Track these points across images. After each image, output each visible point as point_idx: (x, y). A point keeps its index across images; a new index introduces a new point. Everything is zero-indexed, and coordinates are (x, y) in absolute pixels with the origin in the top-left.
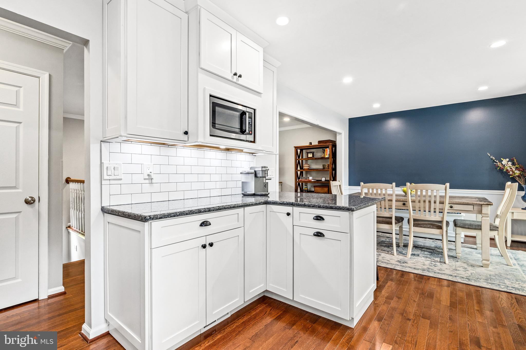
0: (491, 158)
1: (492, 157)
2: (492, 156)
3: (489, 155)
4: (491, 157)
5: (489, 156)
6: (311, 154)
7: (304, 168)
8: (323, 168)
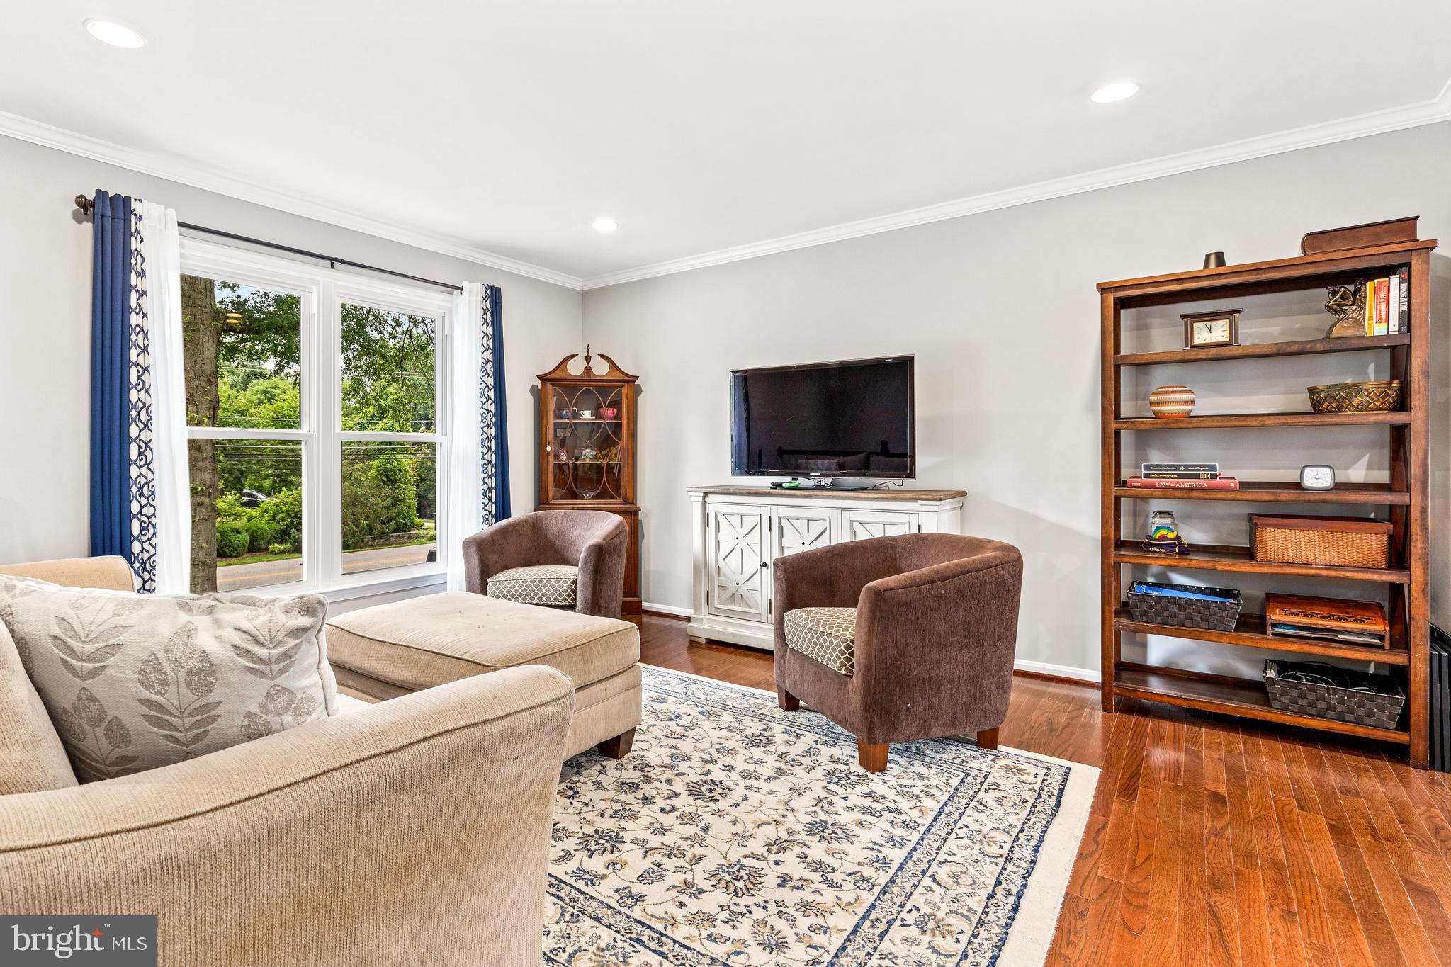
6: (1213, 323)
7: (1155, 408)
8: (1314, 406)
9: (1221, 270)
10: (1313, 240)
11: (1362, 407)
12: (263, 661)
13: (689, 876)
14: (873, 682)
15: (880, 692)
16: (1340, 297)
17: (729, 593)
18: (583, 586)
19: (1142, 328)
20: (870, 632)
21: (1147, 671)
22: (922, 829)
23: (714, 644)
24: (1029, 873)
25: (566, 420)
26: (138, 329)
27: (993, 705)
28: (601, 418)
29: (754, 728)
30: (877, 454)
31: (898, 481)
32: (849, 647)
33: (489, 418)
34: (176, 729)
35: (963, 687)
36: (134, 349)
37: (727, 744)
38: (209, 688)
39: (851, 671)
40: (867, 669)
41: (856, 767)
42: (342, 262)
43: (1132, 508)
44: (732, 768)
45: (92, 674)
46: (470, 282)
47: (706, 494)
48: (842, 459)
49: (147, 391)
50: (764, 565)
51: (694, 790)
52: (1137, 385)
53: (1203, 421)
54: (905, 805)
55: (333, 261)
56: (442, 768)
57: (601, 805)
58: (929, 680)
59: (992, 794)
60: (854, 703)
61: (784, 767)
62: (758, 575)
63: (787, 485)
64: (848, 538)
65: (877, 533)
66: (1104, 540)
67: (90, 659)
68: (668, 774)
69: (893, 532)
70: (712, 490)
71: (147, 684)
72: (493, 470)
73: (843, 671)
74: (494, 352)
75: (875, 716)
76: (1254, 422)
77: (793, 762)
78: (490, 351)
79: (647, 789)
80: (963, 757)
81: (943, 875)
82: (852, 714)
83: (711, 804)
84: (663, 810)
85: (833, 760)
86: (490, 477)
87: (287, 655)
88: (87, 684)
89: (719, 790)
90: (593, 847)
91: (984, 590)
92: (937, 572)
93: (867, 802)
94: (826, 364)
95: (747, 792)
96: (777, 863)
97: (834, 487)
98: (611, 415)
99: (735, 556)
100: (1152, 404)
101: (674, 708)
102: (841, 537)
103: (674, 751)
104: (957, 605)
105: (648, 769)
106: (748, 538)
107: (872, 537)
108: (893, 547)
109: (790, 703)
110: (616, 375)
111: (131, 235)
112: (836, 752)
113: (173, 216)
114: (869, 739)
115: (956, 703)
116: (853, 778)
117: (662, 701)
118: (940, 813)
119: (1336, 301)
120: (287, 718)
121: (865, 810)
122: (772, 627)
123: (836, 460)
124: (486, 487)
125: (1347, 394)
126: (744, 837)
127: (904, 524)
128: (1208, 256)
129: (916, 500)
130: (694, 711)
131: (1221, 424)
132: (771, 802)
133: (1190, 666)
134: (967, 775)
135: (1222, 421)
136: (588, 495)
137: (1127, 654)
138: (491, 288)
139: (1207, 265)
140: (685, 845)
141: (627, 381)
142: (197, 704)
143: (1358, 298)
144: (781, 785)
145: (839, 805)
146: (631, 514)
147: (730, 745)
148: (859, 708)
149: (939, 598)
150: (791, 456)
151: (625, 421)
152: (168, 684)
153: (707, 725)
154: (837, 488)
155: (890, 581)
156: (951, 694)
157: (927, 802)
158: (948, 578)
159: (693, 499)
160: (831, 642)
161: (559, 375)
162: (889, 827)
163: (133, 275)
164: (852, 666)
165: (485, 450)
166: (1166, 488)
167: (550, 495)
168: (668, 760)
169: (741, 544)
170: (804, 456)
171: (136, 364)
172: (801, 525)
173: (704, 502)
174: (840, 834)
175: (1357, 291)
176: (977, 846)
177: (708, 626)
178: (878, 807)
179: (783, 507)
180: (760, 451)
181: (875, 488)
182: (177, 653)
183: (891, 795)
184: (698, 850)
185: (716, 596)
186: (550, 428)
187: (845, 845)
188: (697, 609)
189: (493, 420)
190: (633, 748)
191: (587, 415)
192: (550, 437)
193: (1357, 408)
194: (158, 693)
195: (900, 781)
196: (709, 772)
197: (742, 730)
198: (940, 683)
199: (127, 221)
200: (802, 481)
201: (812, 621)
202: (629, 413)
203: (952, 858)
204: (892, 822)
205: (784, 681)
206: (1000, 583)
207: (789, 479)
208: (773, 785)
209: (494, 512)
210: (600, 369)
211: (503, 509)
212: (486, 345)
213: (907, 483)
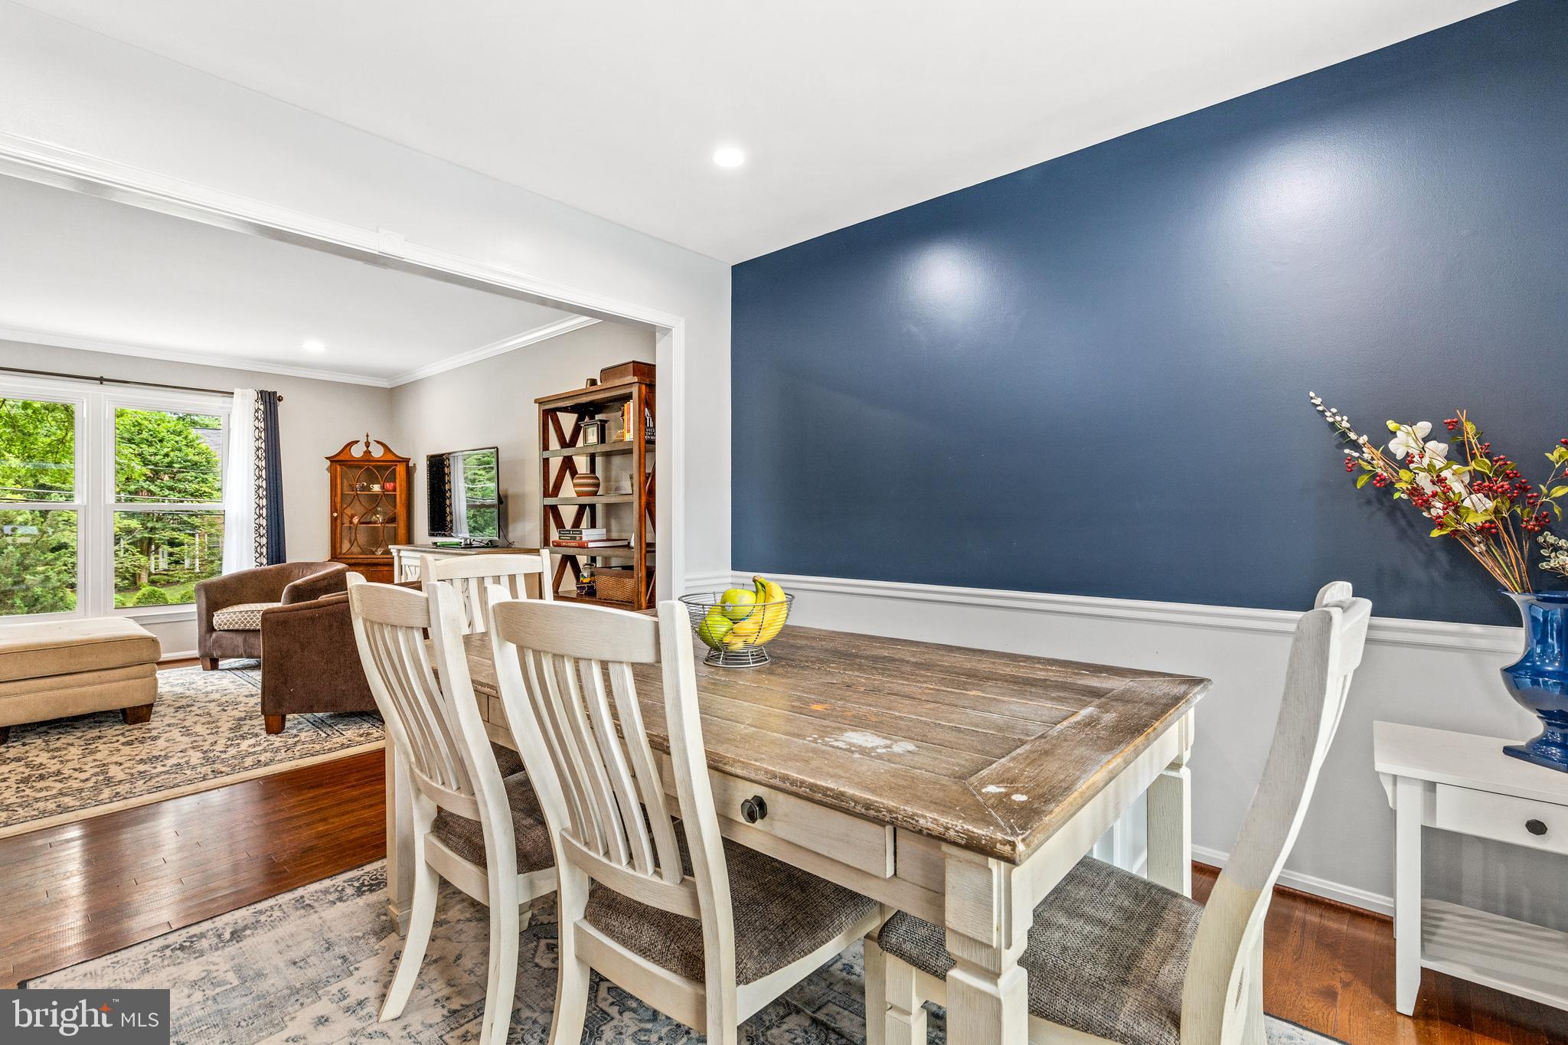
0: (1331, 420)
1: (1334, 415)
2: (1334, 410)
3: (1318, 401)
4: (1328, 414)
5: (1320, 408)
6: (593, 429)
9: (594, 388)
15: (268, 680)
42: (109, 380)
47: (399, 551)
55: (101, 380)
74: (266, 441)
75: (266, 698)
78: (261, 441)
83: (123, 747)
98: (391, 488)
103: (177, 722)
110: (390, 457)
138: (266, 395)
139: (587, 386)
141: (399, 461)
151: (398, 492)
159: (394, 554)
161: (345, 456)
167: (338, 550)
173: (399, 556)
174: (157, 761)
186: (339, 499)
190: (152, 719)
191: (376, 488)
192: (339, 505)
202: (401, 485)
209: (265, 563)
210: (377, 452)
212: (257, 437)
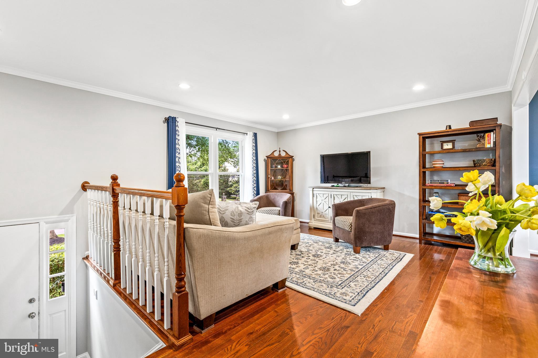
6: (448, 143)
7: (434, 165)
8: (474, 165)
9: (450, 130)
10: (472, 123)
11: (485, 165)
12: (250, 212)
13: (314, 269)
14: (356, 232)
15: (358, 234)
16: (480, 137)
17: (320, 215)
18: (282, 212)
19: (432, 144)
20: (356, 220)
21: (433, 234)
22: (367, 263)
23: (315, 229)
24: (390, 270)
25: (273, 168)
26: (178, 148)
27: (387, 239)
28: (283, 168)
29: (328, 245)
30: (363, 177)
31: (366, 185)
32: (351, 224)
33: (254, 168)
34: (235, 223)
35: (379, 234)
36: (177, 153)
37: (321, 248)
38: (241, 216)
39: (351, 230)
40: (355, 229)
41: (353, 253)
42: (219, 129)
43: (429, 191)
44: (322, 252)
45: (224, 214)
46: (249, 132)
47: (313, 188)
48: (352, 179)
49: (180, 163)
50: (329, 207)
51: (314, 256)
52: (430, 159)
53: (445, 169)
54: (364, 259)
55: (217, 129)
56: (276, 231)
57: (293, 258)
58: (371, 232)
59: (385, 258)
60: (352, 238)
61: (335, 252)
62: (328, 210)
63: (336, 186)
64: (352, 199)
65: (360, 198)
66: (420, 200)
67: (223, 211)
68: (307, 253)
69: (364, 198)
70: (315, 187)
71: (232, 215)
72: (255, 182)
73: (349, 230)
74: (255, 150)
75: (357, 240)
76: (458, 169)
77: (337, 252)
78: (254, 150)
79: (302, 255)
80: (380, 252)
81: (370, 270)
82: (352, 240)
83: (318, 258)
84: (307, 259)
85: (347, 251)
86: (254, 184)
87: (253, 211)
88: (223, 215)
89: (319, 256)
90: (293, 264)
91: (385, 211)
92: (373, 206)
93: (355, 259)
94: (347, 153)
95: (326, 256)
96: (333, 267)
97: (348, 186)
98: (286, 167)
99: (322, 205)
100: (433, 164)
101: (307, 241)
102: (350, 199)
103: (308, 249)
104: (377, 214)
105: (302, 252)
106: (325, 200)
107: (358, 199)
108: (364, 201)
109: (337, 240)
110: (287, 156)
111: (176, 126)
112: (348, 250)
113: (184, 121)
114: (356, 245)
115: (378, 238)
116: (351, 254)
117: (304, 240)
118: (372, 261)
119: (478, 138)
120: (251, 222)
121: (354, 260)
122: (332, 224)
123: (351, 179)
124: (253, 186)
125: (482, 162)
126: (326, 263)
127: (367, 196)
128: (447, 126)
129: (370, 189)
130: (312, 242)
131: (449, 170)
132: (332, 258)
133: (445, 233)
134: (380, 255)
135: (450, 169)
136: (279, 189)
137: (428, 230)
138: (255, 133)
139: (446, 129)
140: (313, 264)
141: (290, 157)
142: (239, 219)
143: (483, 138)
144: (334, 256)
145: (348, 259)
146: (292, 194)
147: (322, 248)
148: (353, 238)
149: (373, 212)
150: (337, 178)
151: (290, 168)
152: (235, 215)
153: (316, 245)
154: (350, 186)
155: (361, 208)
156: (376, 236)
157: (369, 259)
158: (375, 208)
159: (310, 190)
160: (347, 223)
161: (272, 156)
162: (359, 263)
163: (177, 136)
164: (352, 229)
165: (253, 177)
166: (436, 186)
167: (270, 189)
168: (307, 251)
169: (323, 202)
170: (341, 178)
171: (178, 157)
172: (340, 196)
173: (313, 190)
174: (348, 263)
175: (484, 136)
176: (379, 266)
177: (314, 224)
178: (357, 259)
179: (335, 192)
180: (328, 176)
181: (360, 187)
182: (236, 211)
183: (361, 257)
184: (316, 265)
185: (316, 216)
186: (269, 171)
187: (349, 265)
188: (310, 219)
189: (255, 169)
190: (298, 248)
191: (279, 167)
192: (269, 173)
193: (484, 166)
194: (234, 217)
195: (363, 255)
196: (317, 253)
197: (324, 246)
198: (373, 233)
199: (175, 123)
200: (340, 185)
201: (342, 219)
202: (291, 166)
203: (373, 268)
204: (360, 262)
205: (335, 235)
206: (389, 209)
207: (336, 184)
208: (332, 255)
209: (256, 193)
210: (283, 154)
211: (258, 193)
212: (253, 149)
213: (369, 185)
